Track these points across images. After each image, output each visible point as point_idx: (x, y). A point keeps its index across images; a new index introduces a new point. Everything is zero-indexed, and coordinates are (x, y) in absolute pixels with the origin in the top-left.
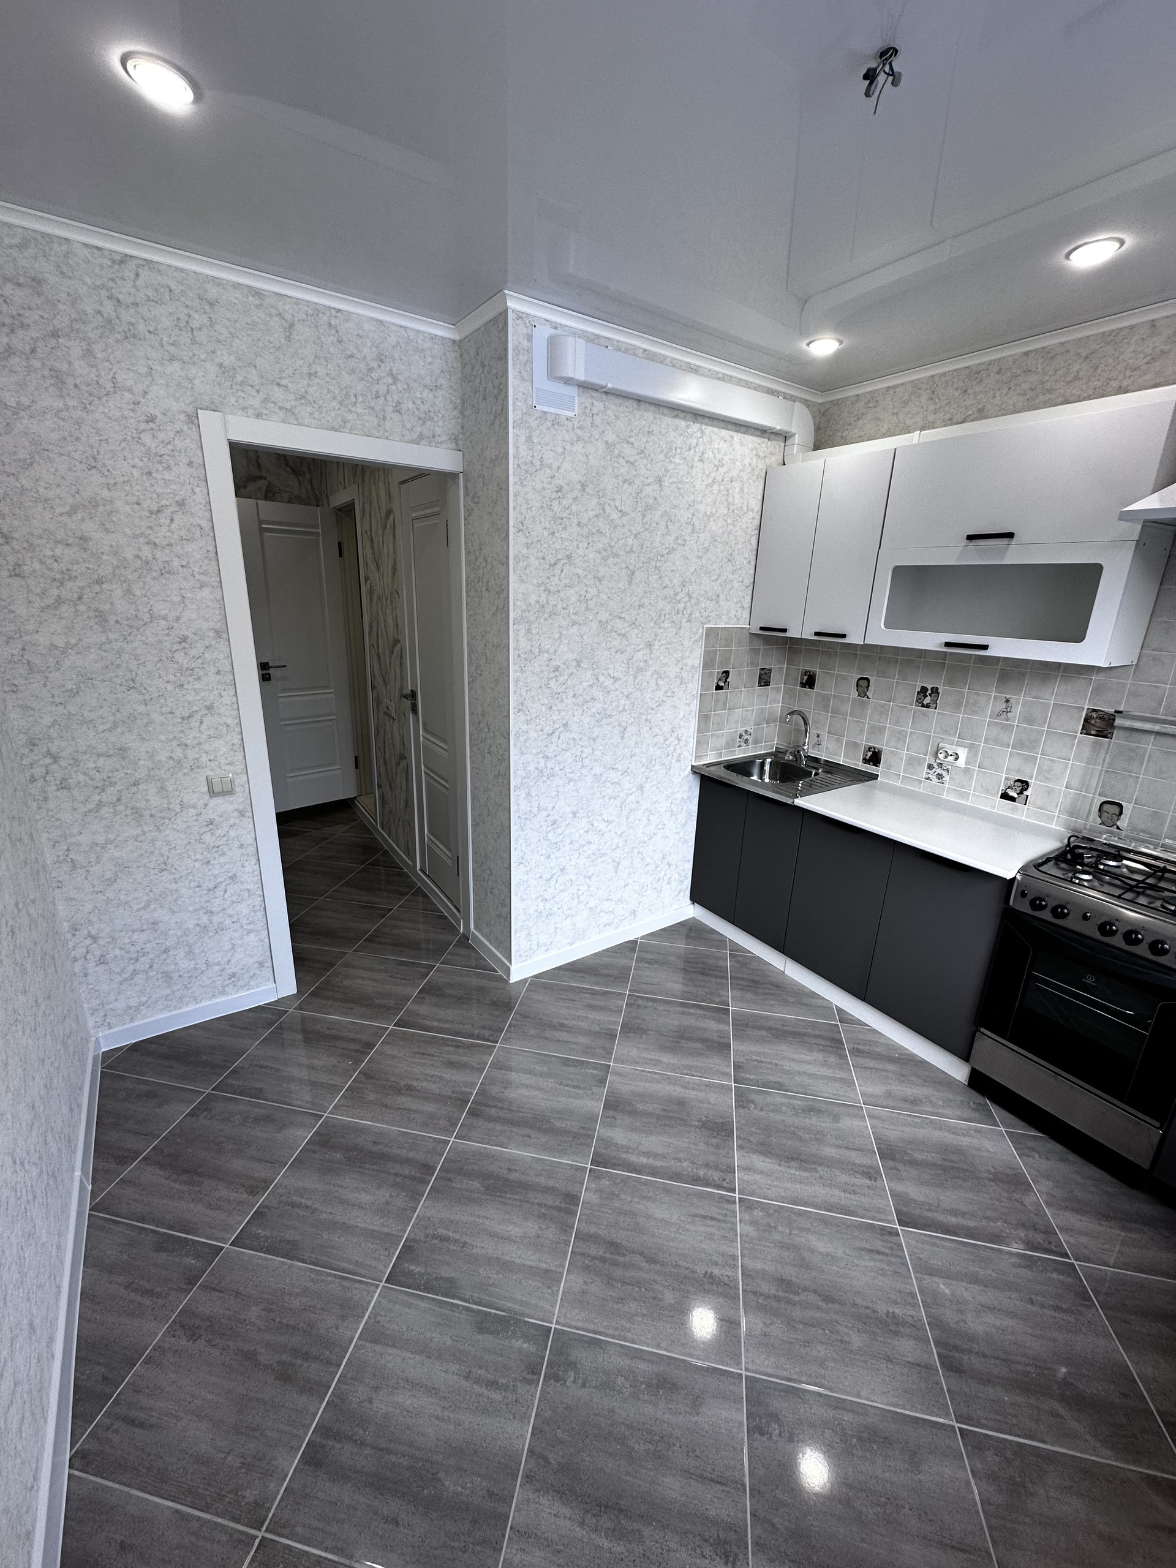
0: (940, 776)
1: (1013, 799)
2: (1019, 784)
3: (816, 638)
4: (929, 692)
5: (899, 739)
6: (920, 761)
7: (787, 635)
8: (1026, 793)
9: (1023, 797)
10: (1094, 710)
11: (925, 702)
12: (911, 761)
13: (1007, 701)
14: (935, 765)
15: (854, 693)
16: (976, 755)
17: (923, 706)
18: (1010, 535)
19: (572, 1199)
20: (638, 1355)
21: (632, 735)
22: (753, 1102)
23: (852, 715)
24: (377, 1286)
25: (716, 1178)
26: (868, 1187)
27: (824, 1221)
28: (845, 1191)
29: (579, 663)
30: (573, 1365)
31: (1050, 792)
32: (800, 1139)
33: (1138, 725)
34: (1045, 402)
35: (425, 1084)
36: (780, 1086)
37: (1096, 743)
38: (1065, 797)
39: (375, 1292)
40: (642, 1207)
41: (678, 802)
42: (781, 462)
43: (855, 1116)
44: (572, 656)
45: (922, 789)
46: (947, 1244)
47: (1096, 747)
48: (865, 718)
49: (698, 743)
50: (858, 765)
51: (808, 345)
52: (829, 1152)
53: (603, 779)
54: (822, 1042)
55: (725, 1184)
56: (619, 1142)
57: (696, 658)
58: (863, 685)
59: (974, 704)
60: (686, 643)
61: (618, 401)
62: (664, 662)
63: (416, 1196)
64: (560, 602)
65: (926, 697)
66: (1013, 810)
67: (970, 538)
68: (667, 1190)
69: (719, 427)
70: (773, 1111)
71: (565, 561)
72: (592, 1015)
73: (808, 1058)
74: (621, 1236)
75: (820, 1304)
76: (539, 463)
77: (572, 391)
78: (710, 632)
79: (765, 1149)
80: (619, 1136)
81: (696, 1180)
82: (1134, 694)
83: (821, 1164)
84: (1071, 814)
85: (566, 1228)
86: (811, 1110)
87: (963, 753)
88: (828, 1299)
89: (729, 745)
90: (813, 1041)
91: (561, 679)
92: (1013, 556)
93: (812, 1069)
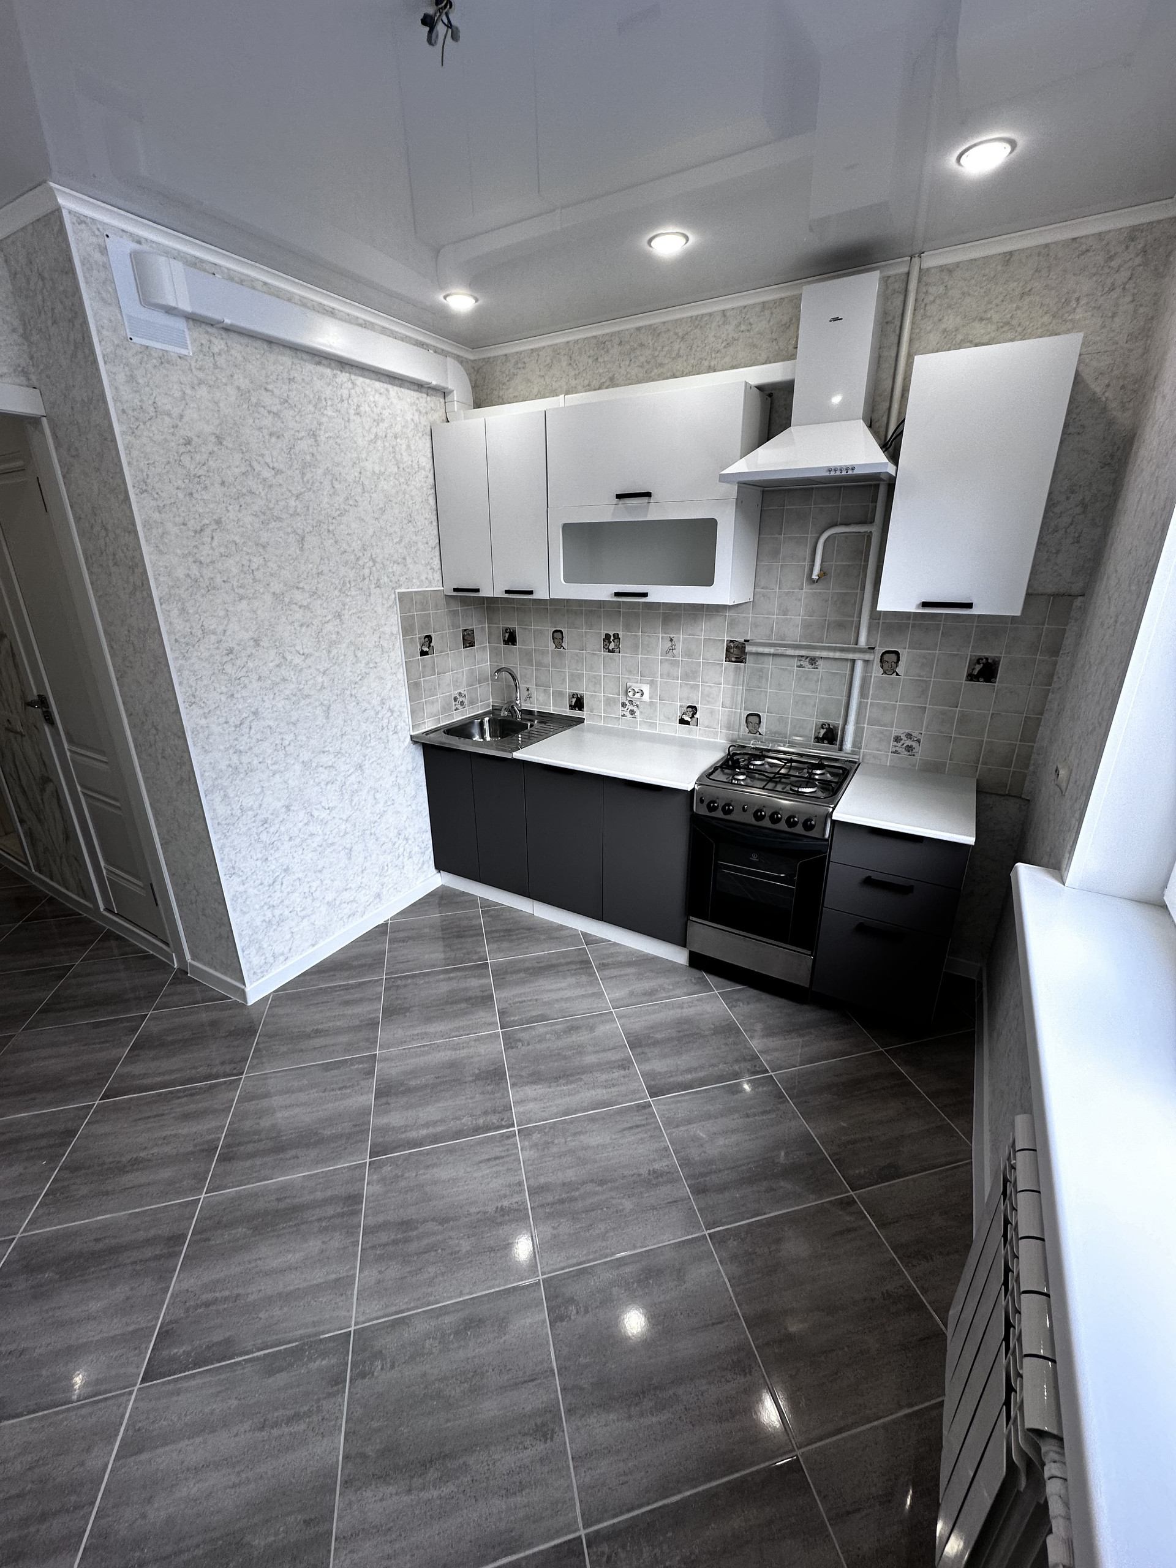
0: (632, 712)
1: (688, 723)
2: (690, 709)
3: (507, 596)
4: (612, 638)
5: (595, 684)
6: (615, 701)
7: (481, 594)
8: (696, 716)
9: (694, 719)
10: (731, 641)
11: (610, 648)
12: (609, 702)
13: (671, 640)
14: (627, 703)
15: (552, 646)
16: (656, 689)
17: (609, 651)
18: (648, 495)
19: (355, 1199)
20: (444, 1311)
21: (338, 713)
22: (520, 1040)
23: (554, 666)
24: (131, 1393)
25: (495, 1121)
26: (624, 1077)
27: (592, 1119)
28: (606, 1087)
29: (257, 642)
30: (379, 1355)
31: (712, 712)
32: (565, 1058)
33: (761, 650)
34: (659, 375)
35: (156, 1150)
36: (543, 1018)
37: (737, 668)
38: (722, 715)
39: (130, 1400)
40: (428, 1176)
41: (403, 774)
42: (445, 418)
43: (607, 1021)
44: (247, 636)
45: (621, 725)
46: (687, 1098)
47: (737, 669)
48: (565, 668)
49: (413, 712)
50: (566, 712)
51: (445, 297)
52: (590, 1059)
53: (314, 765)
54: (574, 967)
55: (503, 1123)
56: (395, 1125)
57: (393, 624)
58: (558, 636)
59: (648, 645)
60: (379, 610)
61: (245, 340)
62: (359, 632)
63: (164, 1276)
64: (219, 576)
65: (611, 642)
66: (690, 732)
67: (619, 497)
68: (451, 1150)
69: (371, 379)
70: (540, 1041)
71: (215, 527)
72: (349, 1011)
73: (563, 985)
74: (411, 1213)
75: (597, 1189)
76: (152, 409)
77: (181, 324)
78: (402, 597)
79: (536, 1078)
80: (395, 1119)
81: (477, 1130)
82: (755, 625)
83: (583, 1073)
84: (729, 728)
85: (351, 1230)
86: (572, 1029)
87: (646, 689)
88: (602, 1182)
89: (445, 709)
90: (566, 968)
91: (238, 662)
92: (654, 512)
93: (568, 994)
